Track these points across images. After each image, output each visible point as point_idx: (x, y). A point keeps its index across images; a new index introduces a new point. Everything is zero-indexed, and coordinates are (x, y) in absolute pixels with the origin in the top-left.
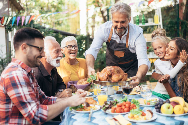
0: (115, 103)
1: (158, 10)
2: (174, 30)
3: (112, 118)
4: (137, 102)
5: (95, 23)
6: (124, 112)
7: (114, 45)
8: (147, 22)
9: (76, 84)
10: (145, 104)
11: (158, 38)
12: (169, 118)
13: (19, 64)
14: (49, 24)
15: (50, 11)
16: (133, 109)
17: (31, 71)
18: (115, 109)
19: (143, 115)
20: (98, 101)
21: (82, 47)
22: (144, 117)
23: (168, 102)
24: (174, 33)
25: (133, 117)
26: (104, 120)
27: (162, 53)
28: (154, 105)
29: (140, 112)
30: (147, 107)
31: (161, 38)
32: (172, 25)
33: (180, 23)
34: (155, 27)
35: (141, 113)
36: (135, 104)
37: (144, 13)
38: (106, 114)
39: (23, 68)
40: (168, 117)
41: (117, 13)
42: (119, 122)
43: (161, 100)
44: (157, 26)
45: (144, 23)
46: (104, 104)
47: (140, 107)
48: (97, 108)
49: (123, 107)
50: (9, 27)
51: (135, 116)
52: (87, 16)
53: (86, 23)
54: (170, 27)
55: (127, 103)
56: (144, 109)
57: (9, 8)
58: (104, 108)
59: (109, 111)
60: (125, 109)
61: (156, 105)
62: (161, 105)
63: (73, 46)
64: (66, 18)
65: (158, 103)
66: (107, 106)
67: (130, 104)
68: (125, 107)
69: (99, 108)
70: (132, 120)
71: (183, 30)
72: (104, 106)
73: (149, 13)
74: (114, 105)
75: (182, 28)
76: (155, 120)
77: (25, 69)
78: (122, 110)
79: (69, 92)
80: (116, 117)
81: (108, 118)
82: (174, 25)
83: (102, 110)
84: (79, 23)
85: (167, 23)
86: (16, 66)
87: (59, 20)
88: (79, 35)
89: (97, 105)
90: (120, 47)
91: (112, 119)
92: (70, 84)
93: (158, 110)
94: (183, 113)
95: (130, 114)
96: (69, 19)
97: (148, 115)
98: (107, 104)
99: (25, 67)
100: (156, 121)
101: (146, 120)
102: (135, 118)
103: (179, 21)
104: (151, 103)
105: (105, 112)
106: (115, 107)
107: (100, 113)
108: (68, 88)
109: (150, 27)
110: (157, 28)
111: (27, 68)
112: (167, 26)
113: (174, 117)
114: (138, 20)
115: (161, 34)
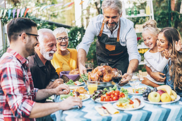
0: (104, 92)
1: (149, 2)
2: (166, 21)
3: (101, 106)
4: (125, 91)
5: (89, 15)
6: (113, 100)
7: (106, 39)
8: (139, 13)
9: (68, 74)
10: (134, 93)
11: (147, 29)
12: (156, 106)
13: (14, 55)
14: (45, 16)
15: (46, 4)
16: (121, 98)
17: (26, 62)
18: (105, 98)
19: (131, 103)
20: (88, 90)
21: (76, 39)
22: (132, 105)
23: (155, 90)
24: (166, 23)
25: (121, 105)
26: (94, 109)
27: (152, 44)
28: (142, 94)
29: (128, 100)
30: (136, 95)
31: (151, 29)
32: (163, 16)
33: (172, 14)
34: (146, 18)
35: (130, 101)
36: (124, 93)
37: (137, 5)
38: (96, 102)
39: (18, 59)
40: (155, 104)
41: (108, 8)
42: (107, 110)
43: (148, 89)
44: (149, 17)
45: (136, 14)
46: (94, 93)
47: (129, 95)
48: (87, 97)
49: (112, 96)
50: (4, 20)
51: (123, 104)
52: (82, 8)
53: (81, 15)
54: (162, 18)
55: (116, 92)
56: (132, 98)
57: (5, 1)
58: (94, 97)
59: (98, 100)
60: (114, 98)
61: (143, 94)
62: (148, 93)
63: (63, 38)
64: (62, 10)
65: (145, 91)
66: (96, 95)
67: (119, 93)
68: (114, 96)
69: (89, 97)
70: (120, 108)
71: (175, 20)
72: (94, 95)
73: (142, 4)
74: (103, 94)
75: (174, 18)
76: (143, 107)
77: (20, 60)
78: (111, 99)
79: (61, 82)
80: (104, 106)
81: (97, 107)
82: (165, 16)
83: (92, 98)
84: (74, 14)
85: (159, 14)
86: (11, 57)
87: (54, 12)
88: (73, 27)
89: (87, 94)
90: (111, 41)
91: (101, 108)
92: (62, 74)
93: (145, 98)
94: (170, 100)
95: (118, 103)
96: (64, 11)
97: (136, 103)
98: (97, 93)
99: (20, 58)
100: (144, 109)
101: (134, 108)
102: (123, 106)
103: (171, 12)
104: (139, 92)
105: (94, 101)
106: (105, 95)
107: (90, 101)
108: (60, 78)
109: (142, 18)
110: (149, 19)
111: (21, 59)
112: (159, 17)
113: (160, 105)
114: (131, 12)
115: (152, 25)
